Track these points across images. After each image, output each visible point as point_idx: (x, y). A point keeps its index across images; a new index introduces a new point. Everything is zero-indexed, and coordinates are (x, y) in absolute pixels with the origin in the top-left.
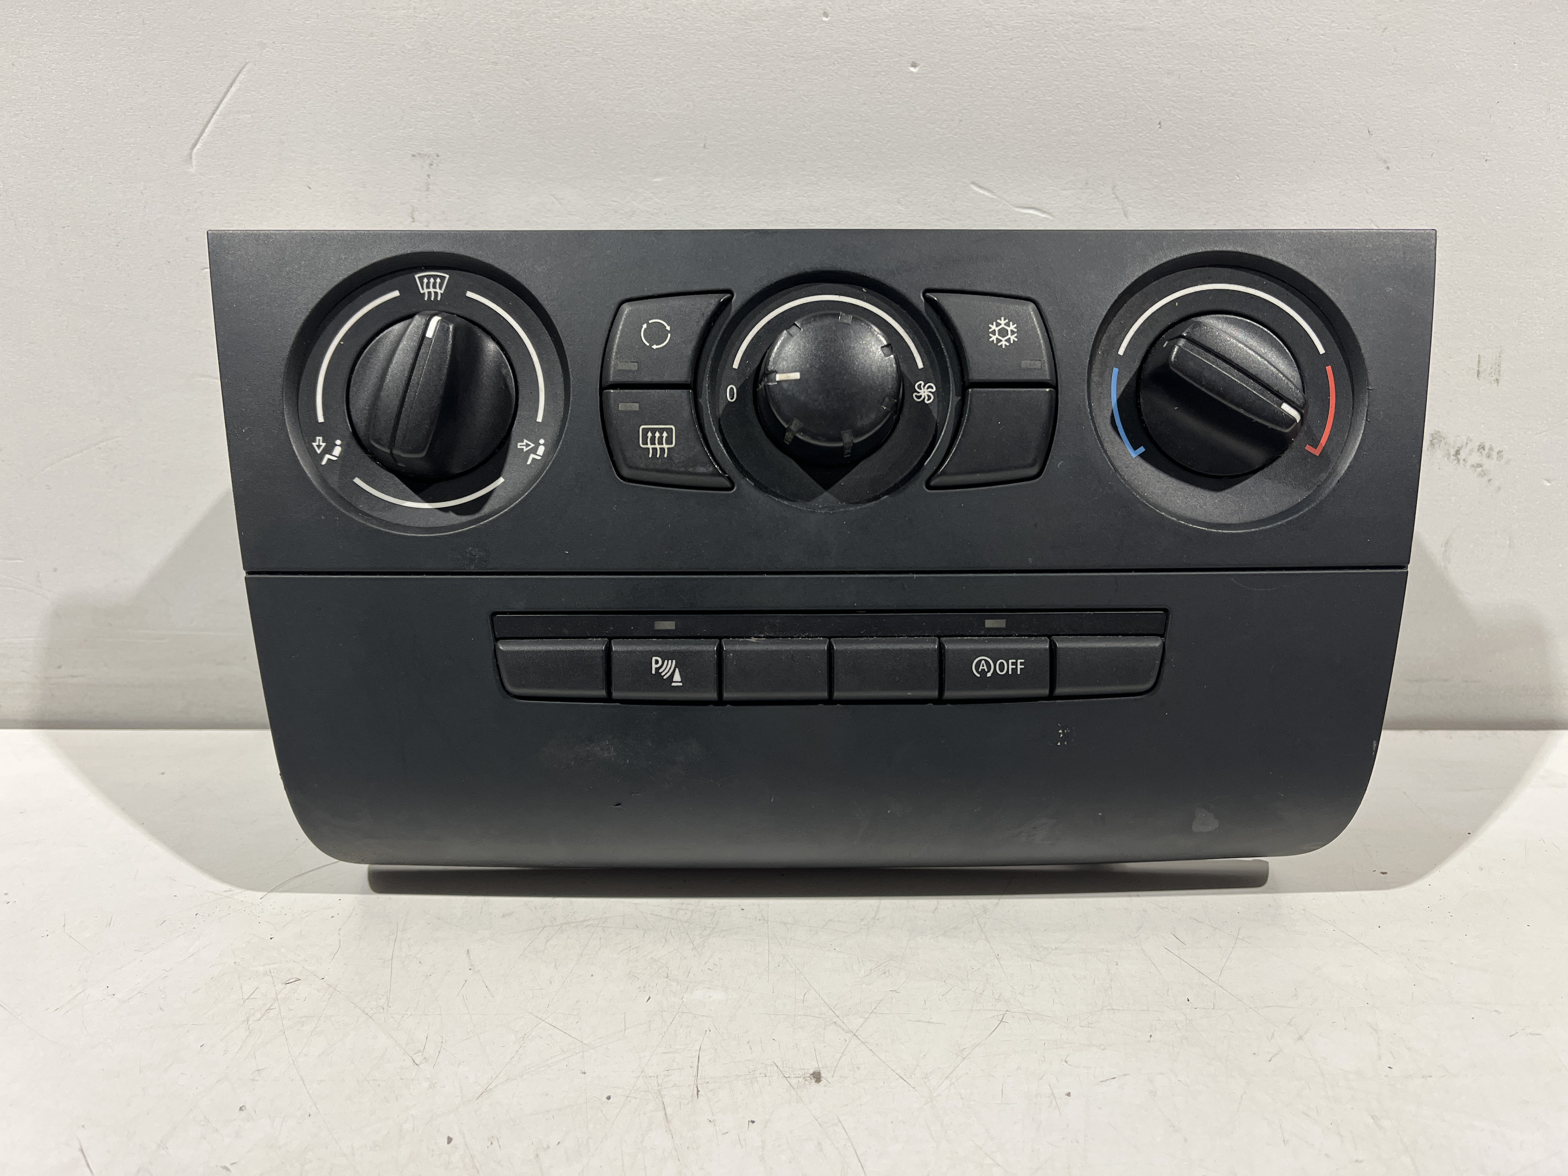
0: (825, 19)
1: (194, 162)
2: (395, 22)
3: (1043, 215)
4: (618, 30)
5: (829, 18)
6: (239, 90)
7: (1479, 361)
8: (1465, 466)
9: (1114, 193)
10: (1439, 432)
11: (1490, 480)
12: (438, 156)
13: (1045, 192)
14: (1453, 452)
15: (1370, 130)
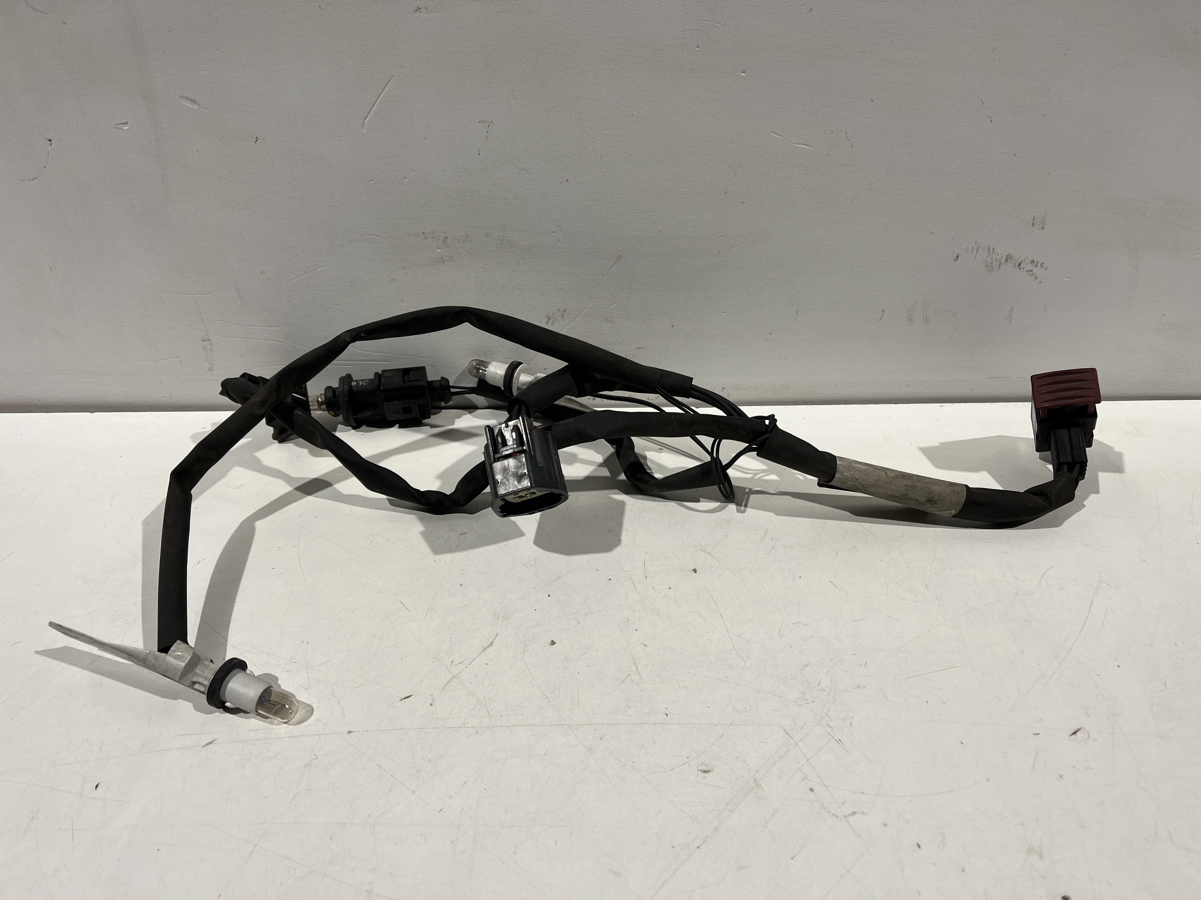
0: (697, 49)
1: (366, 127)
2: (472, 54)
3: (809, 148)
4: (588, 57)
5: (699, 49)
6: (389, 90)
7: (1034, 218)
8: (1023, 271)
9: (846, 136)
10: (1011, 254)
11: (1036, 278)
12: (492, 122)
13: (810, 136)
14: (1017, 264)
15: (983, 102)
